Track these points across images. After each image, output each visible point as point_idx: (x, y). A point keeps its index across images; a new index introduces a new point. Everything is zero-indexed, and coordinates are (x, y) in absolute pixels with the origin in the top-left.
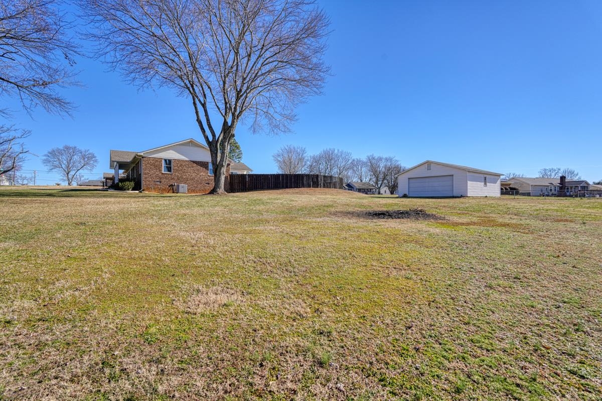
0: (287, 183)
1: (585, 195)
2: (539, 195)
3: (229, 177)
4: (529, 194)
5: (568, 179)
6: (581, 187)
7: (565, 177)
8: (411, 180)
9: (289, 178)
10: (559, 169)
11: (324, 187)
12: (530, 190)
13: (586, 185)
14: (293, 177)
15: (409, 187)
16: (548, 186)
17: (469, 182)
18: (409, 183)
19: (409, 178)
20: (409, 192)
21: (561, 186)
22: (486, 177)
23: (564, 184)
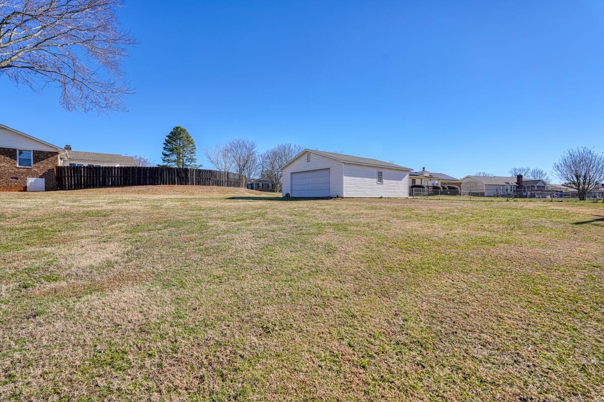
0: (139, 178)
1: (535, 196)
2: (493, 195)
3: (55, 170)
4: (482, 195)
5: (525, 178)
6: (537, 186)
7: (522, 176)
8: (294, 175)
9: (142, 173)
10: (529, 169)
11: (199, 183)
12: (483, 189)
13: (541, 185)
14: (148, 171)
15: (291, 185)
16: (504, 186)
17: (345, 177)
18: (292, 179)
19: (292, 173)
20: (292, 190)
21: (518, 185)
22: (381, 172)
23: (521, 184)
